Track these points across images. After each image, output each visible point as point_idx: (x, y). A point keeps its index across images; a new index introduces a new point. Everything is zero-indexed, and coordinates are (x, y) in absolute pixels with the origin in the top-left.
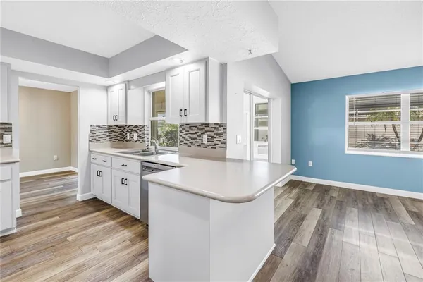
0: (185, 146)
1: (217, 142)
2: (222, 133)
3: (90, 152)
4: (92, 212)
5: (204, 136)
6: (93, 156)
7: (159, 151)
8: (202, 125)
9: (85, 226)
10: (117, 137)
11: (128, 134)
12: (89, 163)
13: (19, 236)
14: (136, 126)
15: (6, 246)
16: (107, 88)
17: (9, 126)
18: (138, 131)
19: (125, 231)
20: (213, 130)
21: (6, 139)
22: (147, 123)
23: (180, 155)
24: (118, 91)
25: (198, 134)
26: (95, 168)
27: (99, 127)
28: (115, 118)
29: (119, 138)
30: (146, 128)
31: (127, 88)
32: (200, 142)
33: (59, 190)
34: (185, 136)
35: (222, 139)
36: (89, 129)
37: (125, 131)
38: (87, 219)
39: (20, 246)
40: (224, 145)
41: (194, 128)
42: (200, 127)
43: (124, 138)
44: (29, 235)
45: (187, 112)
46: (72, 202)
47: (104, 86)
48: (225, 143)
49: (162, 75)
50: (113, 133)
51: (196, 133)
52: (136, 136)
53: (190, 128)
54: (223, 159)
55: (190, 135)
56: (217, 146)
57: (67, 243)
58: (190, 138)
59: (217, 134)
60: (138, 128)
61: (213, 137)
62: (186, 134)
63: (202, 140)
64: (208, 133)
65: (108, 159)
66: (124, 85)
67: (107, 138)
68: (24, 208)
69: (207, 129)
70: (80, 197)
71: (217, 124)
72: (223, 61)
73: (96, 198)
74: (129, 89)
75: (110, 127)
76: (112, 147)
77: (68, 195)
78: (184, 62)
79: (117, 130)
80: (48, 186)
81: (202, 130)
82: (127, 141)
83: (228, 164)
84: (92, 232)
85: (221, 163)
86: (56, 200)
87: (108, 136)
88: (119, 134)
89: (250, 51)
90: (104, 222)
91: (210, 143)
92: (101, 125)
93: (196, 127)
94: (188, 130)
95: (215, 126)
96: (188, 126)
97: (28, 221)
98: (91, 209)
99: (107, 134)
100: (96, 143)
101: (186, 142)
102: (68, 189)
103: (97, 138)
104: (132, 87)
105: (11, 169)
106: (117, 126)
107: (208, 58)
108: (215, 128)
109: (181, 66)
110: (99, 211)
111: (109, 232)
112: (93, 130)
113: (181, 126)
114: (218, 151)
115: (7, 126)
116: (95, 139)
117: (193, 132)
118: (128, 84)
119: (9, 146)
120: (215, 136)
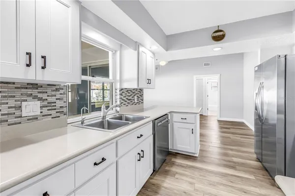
0: (125, 107)
1: (140, 100)
2: (142, 95)
5: (135, 97)
25: (132, 96)
32: (133, 101)
34: (125, 98)
35: (142, 98)
41: (130, 92)
42: (133, 91)
51: (131, 95)
55: (127, 97)
56: (140, 103)
58: (127, 99)
59: (140, 95)
61: (139, 98)
64: (137, 95)
69: (136, 92)
81: (134, 93)
93: (131, 91)
94: (126, 93)
96: (126, 90)
108: (139, 92)
113: (121, 90)
114: (141, 106)
117: (130, 94)
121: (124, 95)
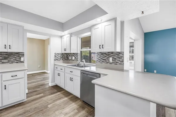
0: (99, 63)
1: (118, 61)
2: (121, 57)
3: (55, 65)
4: (57, 92)
5: (110, 58)
6: (56, 67)
7: (86, 65)
8: (109, 53)
9: (54, 99)
10: (65, 58)
11: (70, 57)
12: (54, 70)
13: (28, 103)
14: (74, 54)
15: (22, 108)
17: (23, 54)
18: (75, 56)
19: (73, 104)
20: (115, 55)
21: (22, 59)
22: (79, 52)
23: (96, 67)
24: (66, 38)
25: (106, 57)
26: (57, 72)
27: (58, 54)
28: (65, 50)
29: (66, 59)
30: (78, 54)
31: (71, 36)
32: (108, 61)
33: (42, 80)
34: (99, 58)
35: (121, 60)
36: (54, 55)
37: (68, 55)
38: (55, 96)
39: (28, 109)
40: (122, 63)
41: (104, 54)
42: (108, 54)
43: (68, 59)
44: (32, 103)
45: (104, 46)
46: (47, 87)
47: (60, 36)
48: (123, 62)
49: (90, 29)
50: (64, 57)
51: (105, 57)
52: (73, 58)
53: (102, 54)
54: (122, 70)
55: (102, 58)
56: (118, 63)
57: (48, 109)
58: (102, 59)
61: (115, 59)
62: (100, 57)
63: (109, 60)
64: (113, 57)
65: (63, 68)
66: (69, 35)
67: (61, 59)
68: (29, 89)
69: (111, 55)
70: (50, 85)
71: (118, 52)
72: (123, 20)
73: (57, 85)
74: (72, 37)
75: (62, 54)
76: (63, 63)
77: (45, 83)
78: (102, 21)
79: (65, 55)
80: (37, 79)
81: (109, 55)
82: (69, 60)
83: (124, 73)
84: (59, 103)
85: (121, 72)
86: (41, 85)
87: (62, 58)
88: (66, 57)
89: (143, 12)
90: (62, 98)
91: (113, 62)
92: (59, 53)
93: (105, 54)
94: (101, 55)
95: (117, 53)
96: (101, 53)
97: (31, 95)
98: (56, 91)
99: (61, 57)
100: (57, 61)
101: (100, 61)
102: (45, 80)
103: (57, 59)
104: (73, 36)
105: (24, 72)
106: (65, 53)
107: (116, 18)
108: (116, 54)
109: (100, 23)
110: (59, 91)
111: (66, 104)
112: (56, 55)
113: (97, 53)
114: (118, 66)
115: (22, 53)
116: (56, 59)
117: (104, 56)
118: (71, 35)
119: (23, 62)
120: (117, 58)
121: (99, 56)
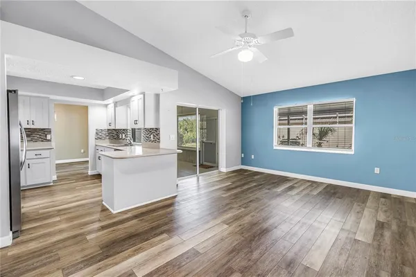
0: (145, 142)
3: (96, 145)
11: (120, 135)
12: (95, 153)
16: (106, 106)
18: (125, 133)
20: (155, 132)
21: (49, 137)
22: (129, 128)
24: (111, 108)
26: (98, 155)
28: (110, 124)
29: (115, 137)
30: (129, 131)
35: (158, 137)
36: (95, 131)
37: (119, 133)
40: (159, 141)
43: (118, 136)
46: (85, 176)
47: (104, 105)
48: (159, 139)
50: (111, 134)
52: (124, 136)
54: (159, 148)
60: (125, 131)
61: (155, 136)
62: (145, 135)
63: (151, 138)
66: (113, 104)
70: (90, 173)
72: (157, 92)
74: (116, 107)
75: (108, 130)
76: (110, 143)
79: (114, 132)
81: (151, 132)
82: (119, 139)
83: (160, 151)
87: (107, 136)
88: (115, 135)
91: (154, 140)
92: (103, 129)
94: (146, 132)
95: (155, 130)
96: (146, 130)
97: (60, 181)
99: (107, 134)
100: (99, 140)
101: (145, 139)
104: (118, 106)
105: (50, 152)
106: (114, 130)
107: (145, 92)
112: (98, 132)
113: (143, 130)
115: (48, 130)
116: (99, 138)
117: (148, 133)
118: (116, 104)
119: (49, 141)
